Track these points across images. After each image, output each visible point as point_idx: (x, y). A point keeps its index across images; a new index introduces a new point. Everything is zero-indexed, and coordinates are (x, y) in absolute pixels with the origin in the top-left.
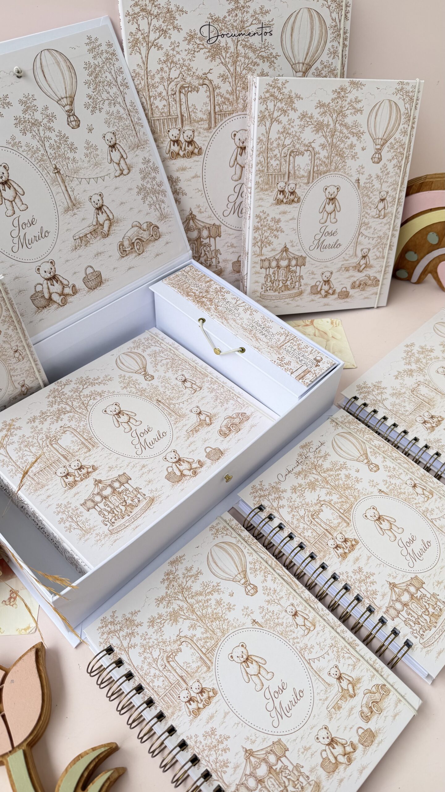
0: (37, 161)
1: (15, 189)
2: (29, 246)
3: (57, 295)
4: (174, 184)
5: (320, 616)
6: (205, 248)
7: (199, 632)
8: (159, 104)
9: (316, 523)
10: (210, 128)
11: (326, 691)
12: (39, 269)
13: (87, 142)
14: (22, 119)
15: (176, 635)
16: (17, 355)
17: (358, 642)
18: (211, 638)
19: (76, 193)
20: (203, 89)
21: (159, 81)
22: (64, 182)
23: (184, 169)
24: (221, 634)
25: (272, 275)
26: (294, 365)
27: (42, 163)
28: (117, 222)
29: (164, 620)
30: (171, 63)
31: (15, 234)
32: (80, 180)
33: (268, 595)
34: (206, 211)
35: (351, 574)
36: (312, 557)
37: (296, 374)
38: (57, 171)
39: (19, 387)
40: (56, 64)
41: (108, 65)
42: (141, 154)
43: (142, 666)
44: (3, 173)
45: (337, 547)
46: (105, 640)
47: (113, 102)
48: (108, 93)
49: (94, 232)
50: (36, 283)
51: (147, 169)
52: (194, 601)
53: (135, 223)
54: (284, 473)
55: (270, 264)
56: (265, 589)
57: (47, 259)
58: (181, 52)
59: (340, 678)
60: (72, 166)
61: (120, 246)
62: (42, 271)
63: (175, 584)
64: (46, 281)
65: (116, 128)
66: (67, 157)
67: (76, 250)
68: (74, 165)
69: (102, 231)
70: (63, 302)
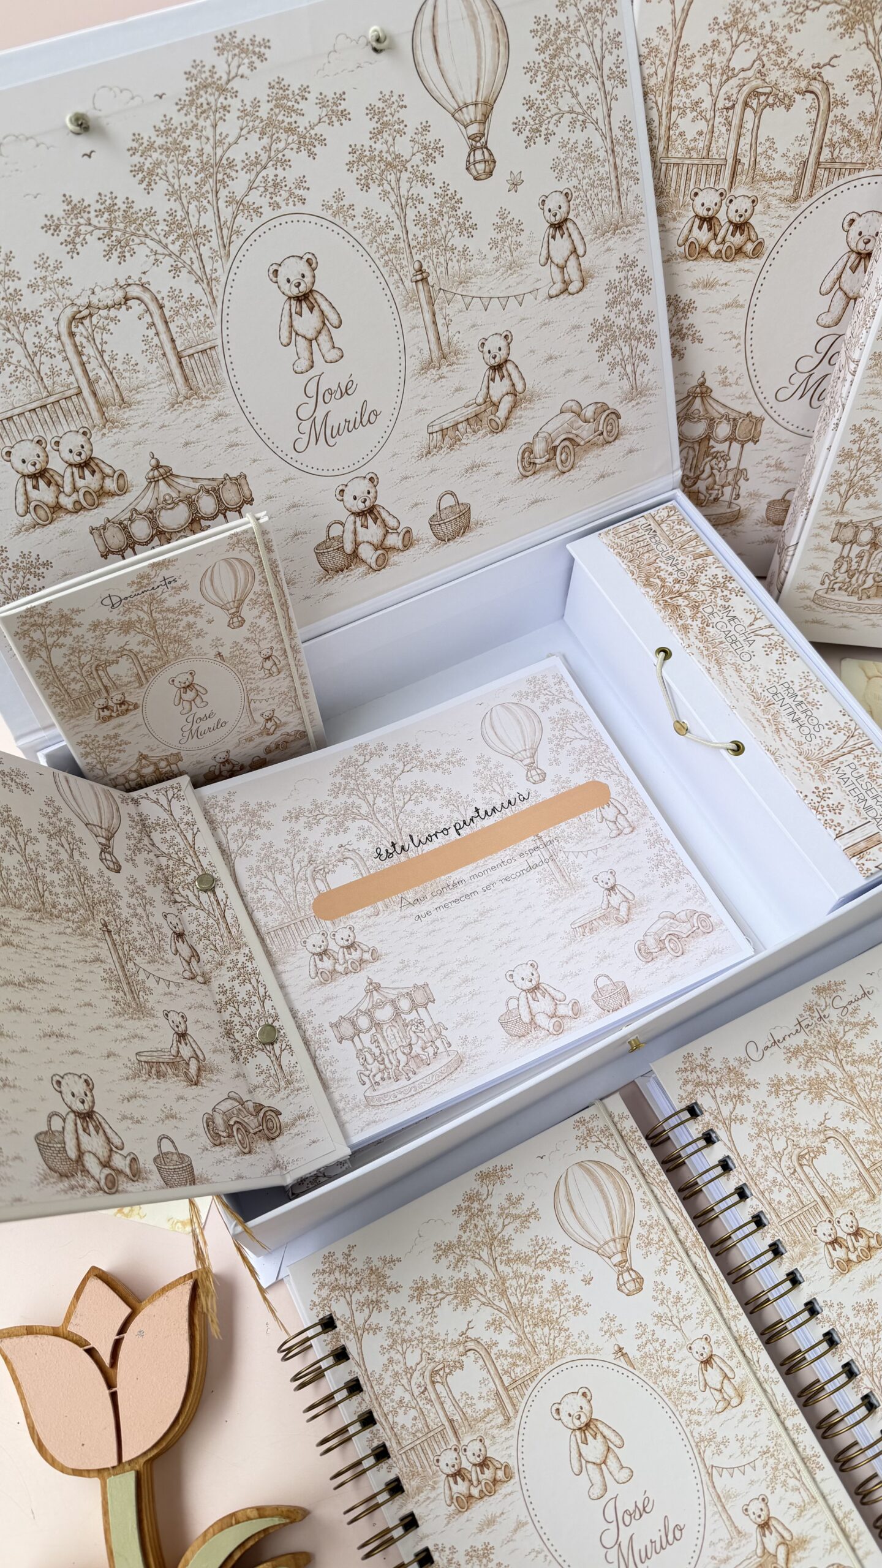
0: (382, 252)
1: (322, 312)
2: (331, 441)
3: (371, 547)
4: (680, 314)
5: (758, 1380)
6: (713, 462)
7: (505, 1340)
8: (689, 126)
9: (803, 1177)
10: (796, 198)
11: (730, 1544)
12: (342, 491)
13: (502, 214)
14: (367, 153)
15: (459, 1332)
16: (268, 664)
17: (824, 1460)
18: (527, 1360)
19: (453, 329)
20: (803, 103)
21: (702, 72)
22: (431, 302)
23: (709, 285)
24: (547, 1357)
25: (855, 560)
26: (848, 818)
27: (392, 256)
28: (530, 400)
29: (442, 1292)
30: (740, 32)
31: (305, 412)
32: (467, 300)
33: (662, 1303)
34: (737, 384)
35: (848, 1311)
36: (776, 1250)
37: (848, 840)
38: (422, 276)
39: (262, 720)
40: (467, 22)
41: (589, 26)
42: (619, 246)
43: (381, 1375)
44: (303, 276)
45: (835, 1242)
46: (324, 1299)
47: (582, 119)
48: (575, 96)
49: (475, 419)
50: (332, 520)
51: (625, 282)
52: (509, 1270)
53: (569, 404)
54: (763, 1041)
55: (856, 535)
56: (659, 1287)
57: (363, 472)
58: (771, 7)
59: (765, 1526)
60: (457, 268)
61: (524, 452)
62: (348, 496)
63: (480, 1223)
64: (352, 517)
65: (575, 182)
66: (450, 245)
67: (429, 456)
68: (462, 266)
69: (492, 417)
70: (380, 562)
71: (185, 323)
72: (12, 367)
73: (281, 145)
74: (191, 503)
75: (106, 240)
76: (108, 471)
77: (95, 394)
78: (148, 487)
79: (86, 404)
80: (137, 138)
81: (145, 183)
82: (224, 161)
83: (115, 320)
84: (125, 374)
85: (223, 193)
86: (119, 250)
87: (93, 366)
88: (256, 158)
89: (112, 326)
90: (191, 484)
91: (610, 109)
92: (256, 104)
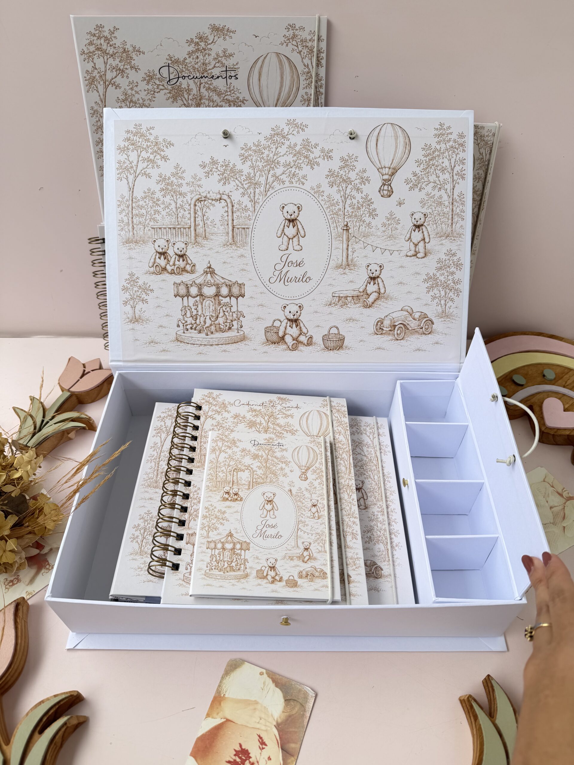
0: (331, 213)
1: (298, 229)
2: (286, 283)
3: (291, 338)
12: (285, 307)
13: (391, 214)
14: (336, 174)
19: (355, 255)
27: (335, 216)
28: (386, 299)
31: (278, 267)
32: (365, 245)
38: (347, 228)
40: (393, 138)
41: (450, 153)
42: (448, 245)
44: (294, 212)
47: (439, 187)
48: (438, 177)
49: (356, 298)
50: (277, 318)
51: (448, 261)
53: (407, 308)
57: (297, 302)
60: (364, 229)
61: (378, 322)
62: (287, 310)
64: (286, 321)
65: (430, 211)
66: (363, 219)
67: (330, 306)
68: (367, 230)
69: (365, 300)
70: (294, 347)
71: (240, 215)
72: (169, 210)
73: (301, 162)
74: (218, 287)
75: (221, 176)
76: (189, 262)
77: (195, 230)
78: (203, 274)
79: (191, 233)
80: (246, 145)
81: (243, 160)
82: (276, 161)
83: (214, 205)
84: (210, 227)
85: (272, 172)
86: (224, 181)
87: (199, 220)
88: (289, 163)
89: (211, 207)
90: (221, 279)
91: (454, 187)
92: (295, 145)
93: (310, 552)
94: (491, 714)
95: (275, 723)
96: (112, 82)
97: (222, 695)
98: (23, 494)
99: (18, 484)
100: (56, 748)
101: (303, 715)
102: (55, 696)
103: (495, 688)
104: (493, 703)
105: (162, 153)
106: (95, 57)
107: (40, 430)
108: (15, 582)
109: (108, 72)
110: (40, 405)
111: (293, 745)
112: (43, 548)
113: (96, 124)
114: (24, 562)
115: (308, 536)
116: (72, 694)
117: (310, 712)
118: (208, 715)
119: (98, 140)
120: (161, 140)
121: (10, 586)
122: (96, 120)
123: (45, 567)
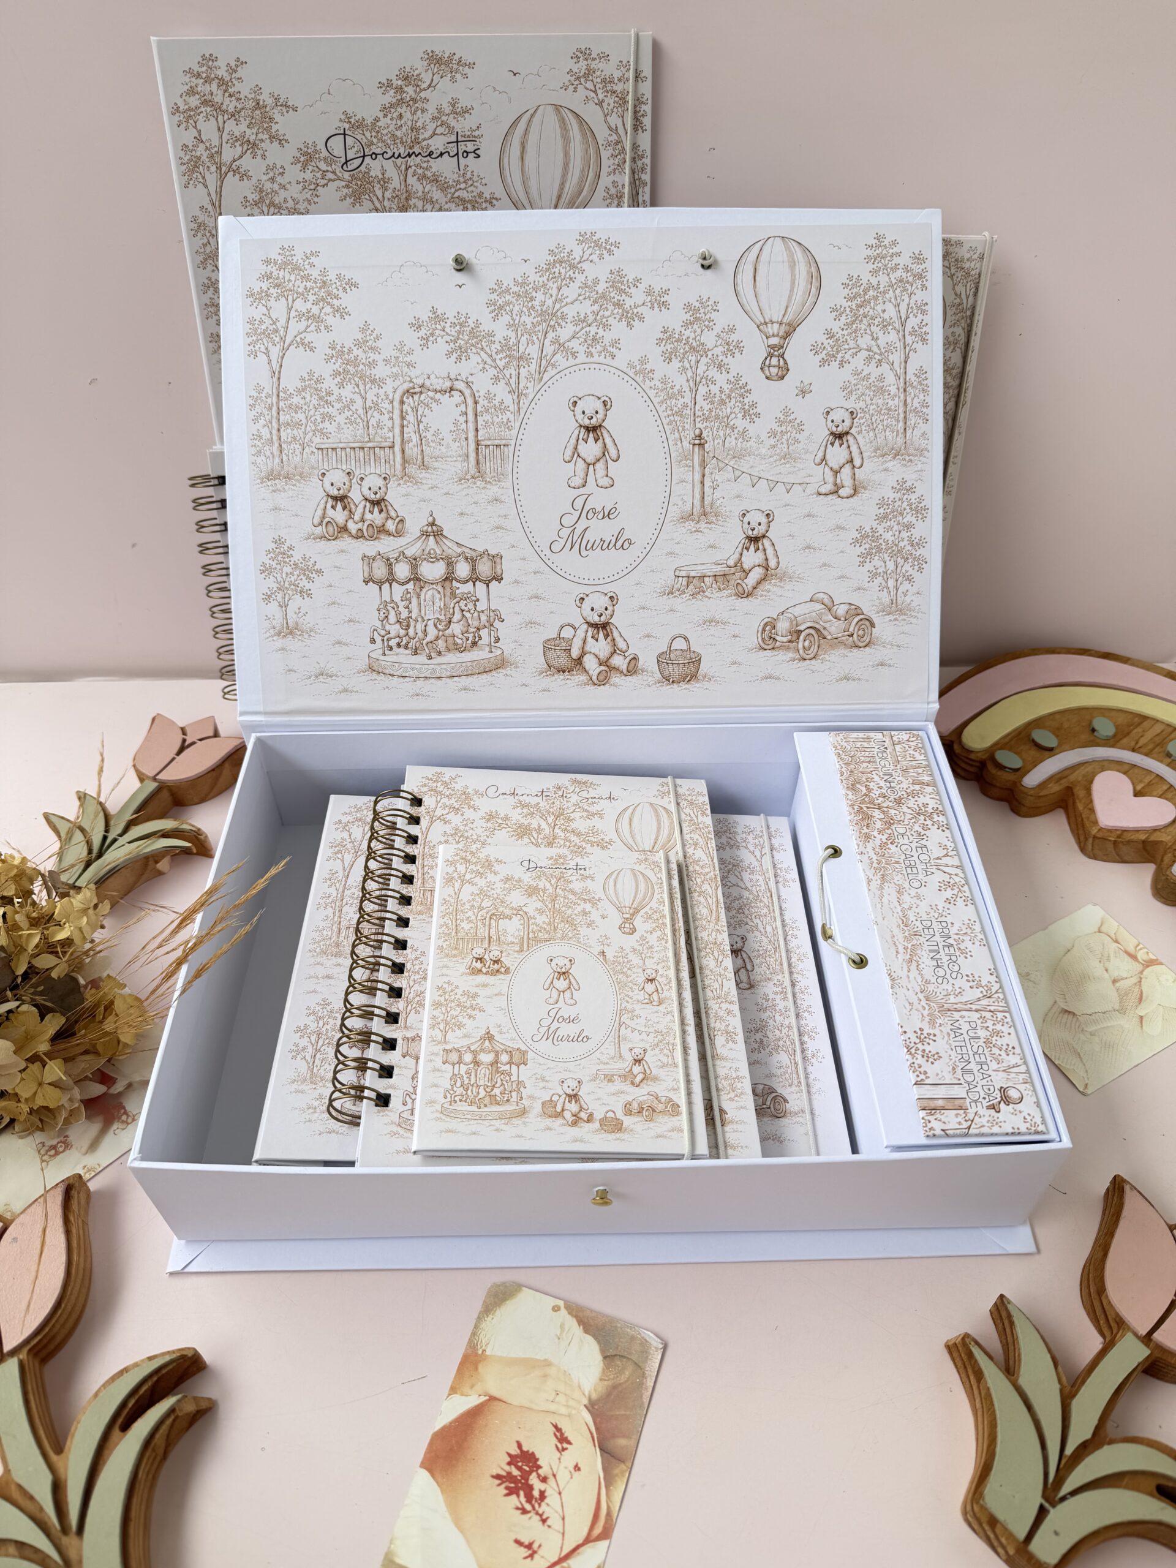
0: (669, 412)
1: (605, 445)
2: (584, 553)
3: (596, 660)
12: (583, 599)
13: (786, 412)
14: (677, 336)
19: (718, 494)
26: (939, 1070)
27: (677, 418)
28: (781, 579)
31: (568, 521)
38: (700, 441)
40: (786, 265)
41: (898, 292)
42: (897, 470)
44: (597, 412)
47: (878, 358)
48: (875, 339)
49: (722, 578)
50: (566, 621)
51: (899, 503)
53: (821, 596)
57: (606, 589)
60: (733, 443)
61: (766, 625)
62: (587, 606)
64: (585, 626)
65: (862, 404)
66: (732, 423)
67: (671, 596)
68: (739, 444)
69: (740, 582)
70: (601, 678)
71: (490, 420)
72: (351, 413)
73: (607, 314)
74: (450, 564)
75: (452, 344)
76: (393, 514)
77: (403, 452)
78: (419, 538)
79: (394, 457)
80: (499, 283)
81: (494, 313)
82: (559, 313)
83: (438, 402)
84: (431, 444)
85: (551, 335)
86: (458, 353)
87: (410, 431)
88: (585, 317)
89: (434, 406)
90: (455, 548)
91: (907, 358)
92: (596, 281)
93: (646, 1066)
94: (1010, 1369)
95: (586, 1402)
96: (234, 167)
97: (480, 1352)
98: (73, 974)
99: (64, 953)
100: (155, 1458)
101: (641, 1384)
102: (150, 1359)
103: (1015, 1320)
104: (1011, 1348)
105: (336, 302)
106: (201, 118)
107: (100, 855)
108: (61, 1149)
109: (226, 147)
110: (99, 806)
111: (622, 1442)
112: (114, 1083)
113: (202, 250)
114: (78, 1108)
115: (641, 1037)
116: (185, 1353)
117: (654, 1379)
118: (453, 1390)
119: (206, 281)
120: (332, 276)
121: (51, 1156)
122: (202, 242)
123: (120, 1118)
